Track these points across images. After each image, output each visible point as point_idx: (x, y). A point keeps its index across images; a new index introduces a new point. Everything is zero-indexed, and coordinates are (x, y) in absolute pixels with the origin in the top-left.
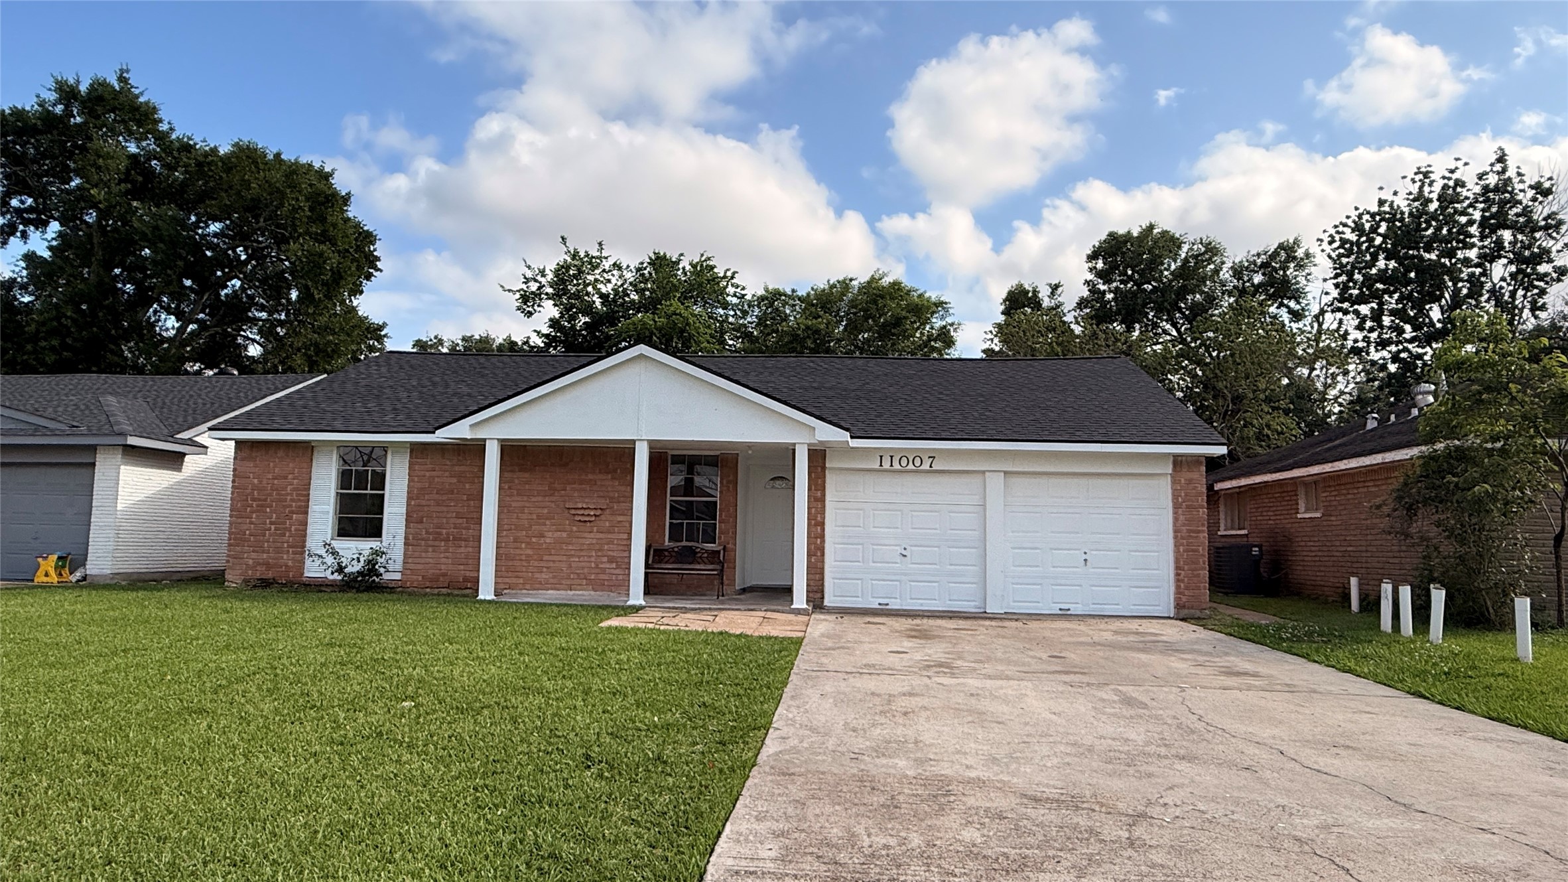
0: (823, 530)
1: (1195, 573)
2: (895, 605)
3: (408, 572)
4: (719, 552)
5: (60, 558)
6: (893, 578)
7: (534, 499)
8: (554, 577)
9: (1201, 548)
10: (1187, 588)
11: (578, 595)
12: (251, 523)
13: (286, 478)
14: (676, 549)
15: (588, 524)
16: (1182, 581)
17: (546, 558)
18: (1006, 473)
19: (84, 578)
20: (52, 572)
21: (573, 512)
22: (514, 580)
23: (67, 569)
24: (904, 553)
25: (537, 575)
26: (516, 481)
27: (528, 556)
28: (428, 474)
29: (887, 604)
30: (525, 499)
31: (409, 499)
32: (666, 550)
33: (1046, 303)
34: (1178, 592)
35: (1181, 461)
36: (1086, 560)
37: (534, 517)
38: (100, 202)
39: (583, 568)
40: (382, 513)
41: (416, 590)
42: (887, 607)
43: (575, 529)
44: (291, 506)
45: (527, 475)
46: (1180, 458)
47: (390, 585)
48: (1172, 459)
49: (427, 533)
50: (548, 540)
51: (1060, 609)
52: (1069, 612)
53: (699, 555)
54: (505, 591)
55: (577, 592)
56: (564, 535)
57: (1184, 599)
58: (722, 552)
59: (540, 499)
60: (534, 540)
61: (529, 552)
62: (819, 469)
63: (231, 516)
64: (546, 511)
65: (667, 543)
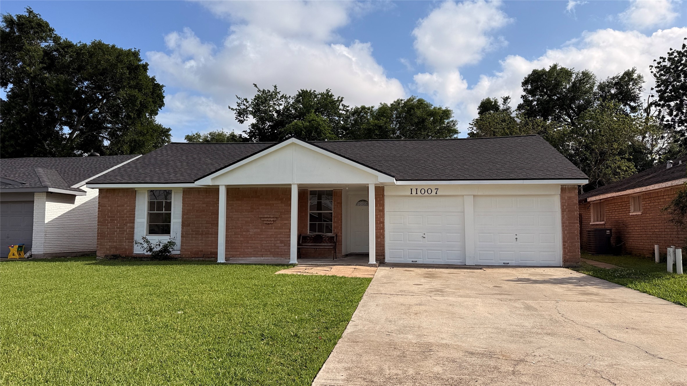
0: (384, 225)
1: (573, 244)
2: (420, 261)
3: (184, 250)
4: (334, 237)
5: (19, 246)
6: (419, 248)
7: (244, 214)
8: (254, 251)
9: (576, 232)
10: (569, 252)
11: (266, 259)
12: (108, 228)
13: (123, 206)
14: (313, 236)
15: (270, 225)
16: (567, 248)
17: (250, 242)
18: (474, 196)
19: (31, 256)
20: (16, 253)
21: (262, 219)
22: (235, 253)
23: (23, 252)
24: (424, 236)
25: (246, 250)
26: (235, 205)
27: (241, 241)
28: (192, 203)
29: (416, 261)
30: (239, 213)
31: (183, 215)
32: (308, 237)
33: (502, 107)
34: (565, 253)
35: (565, 188)
36: (516, 238)
37: (244, 222)
38: (31, 73)
39: (268, 246)
40: (170, 222)
41: (188, 259)
42: (416, 263)
43: (264, 227)
44: (126, 220)
45: (239, 202)
46: (564, 186)
47: (175, 257)
48: (560, 187)
49: (192, 231)
50: (251, 233)
51: (504, 263)
52: (508, 265)
53: (324, 239)
54: (231, 258)
55: (266, 258)
56: (259, 230)
57: (568, 257)
58: (335, 237)
59: (247, 213)
60: (244, 233)
61: (242, 239)
62: (381, 196)
63: (98, 225)
64: (249, 219)
65: (308, 233)
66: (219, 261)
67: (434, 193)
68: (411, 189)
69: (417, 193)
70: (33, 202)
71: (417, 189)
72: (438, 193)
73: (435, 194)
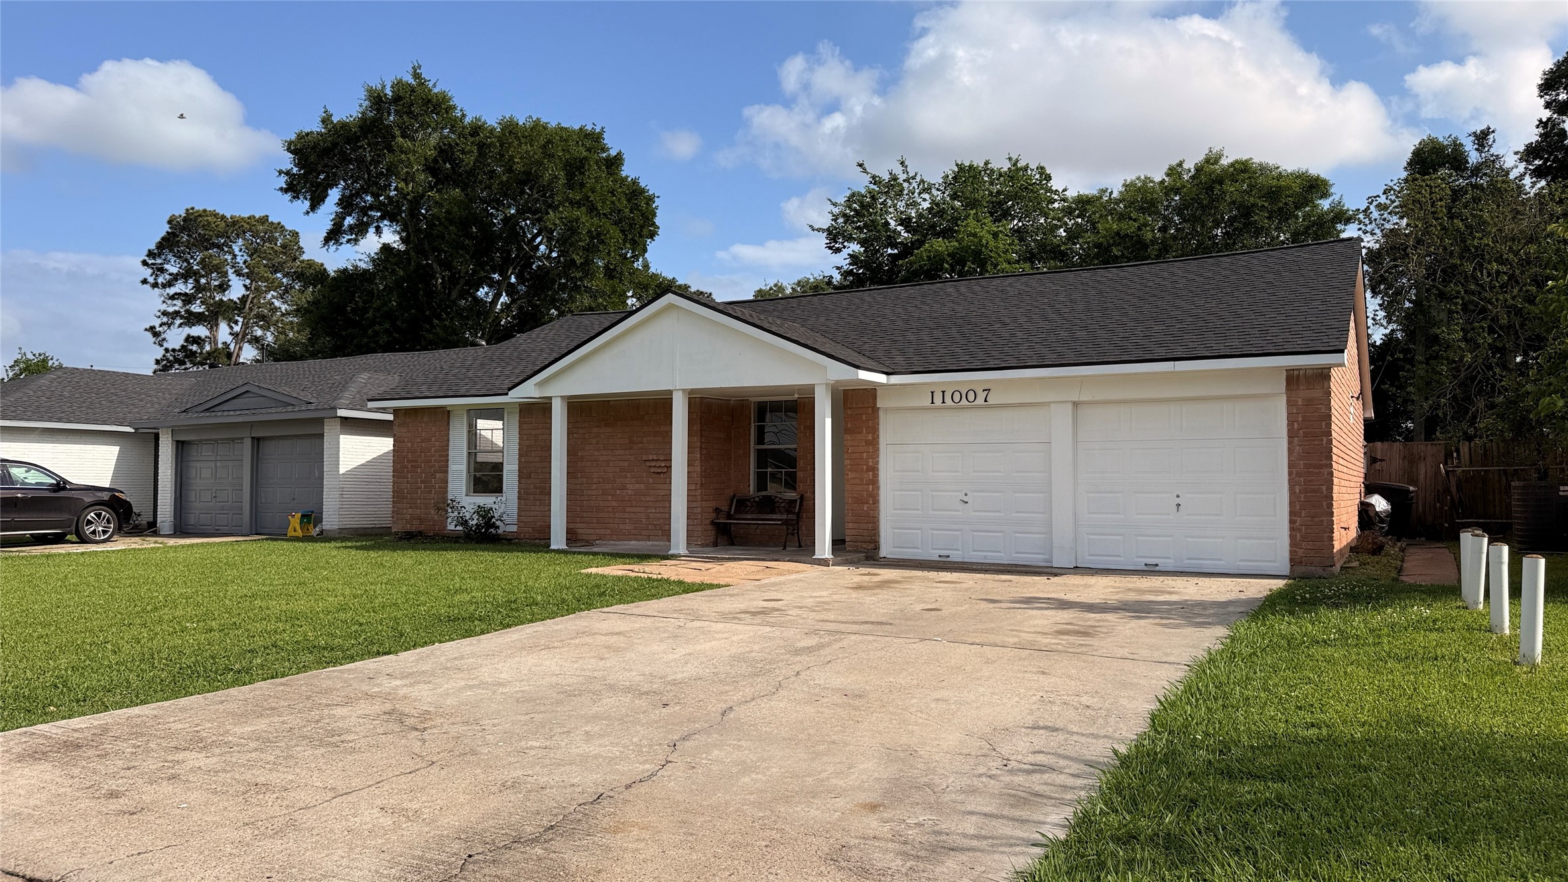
0: (876, 476)
1: (1316, 520)
2: (956, 556)
3: (522, 525)
4: (796, 501)
5: (303, 516)
6: (955, 527)
7: (617, 453)
8: (635, 528)
9: (1324, 488)
10: (1304, 538)
11: (656, 546)
12: (408, 482)
13: (430, 440)
14: (757, 499)
15: (662, 476)
16: (1299, 530)
17: (628, 509)
18: (1075, 404)
19: (322, 532)
20: (298, 528)
21: (648, 464)
22: (602, 531)
23: (312, 525)
24: (966, 499)
25: (622, 526)
26: (602, 436)
27: (613, 507)
28: (533, 432)
29: (948, 556)
30: (610, 452)
31: (520, 455)
32: (748, 500)
34: (1294, 543)
35: (1298, 376)
36: (1178, 505)
37: (618, 470)
39: (659, 519)
40: (502, 471)
41: (528, 541)
42: (948, 559)
43: (651, 480)
44: (435, 466)
45: (610, 430)
46: (1296, 372)
47: (508, 537)
48: (1285, 373)
49: (535, 488)
50: (630, 492)
51: (1146, 565)
52: (1157, 569)
53: (778, 504)
54: (597, 542)
55: (655, 543)
56: (643, 486)
57: (1301, 552)
58: (798, 501)
59: (622, 452)
60: (618, 492)
61: (615, 504)
62: (870, 410)
63: (394, 476)
64: (626, 464)
65: (751, 493)
66: (552, 547)
67: (980, 400)
68: (932, 393)
69: (943, 402)
70: (322, 435)
71: (943, 392)
72: (991, 401)
73: (982, 402)
